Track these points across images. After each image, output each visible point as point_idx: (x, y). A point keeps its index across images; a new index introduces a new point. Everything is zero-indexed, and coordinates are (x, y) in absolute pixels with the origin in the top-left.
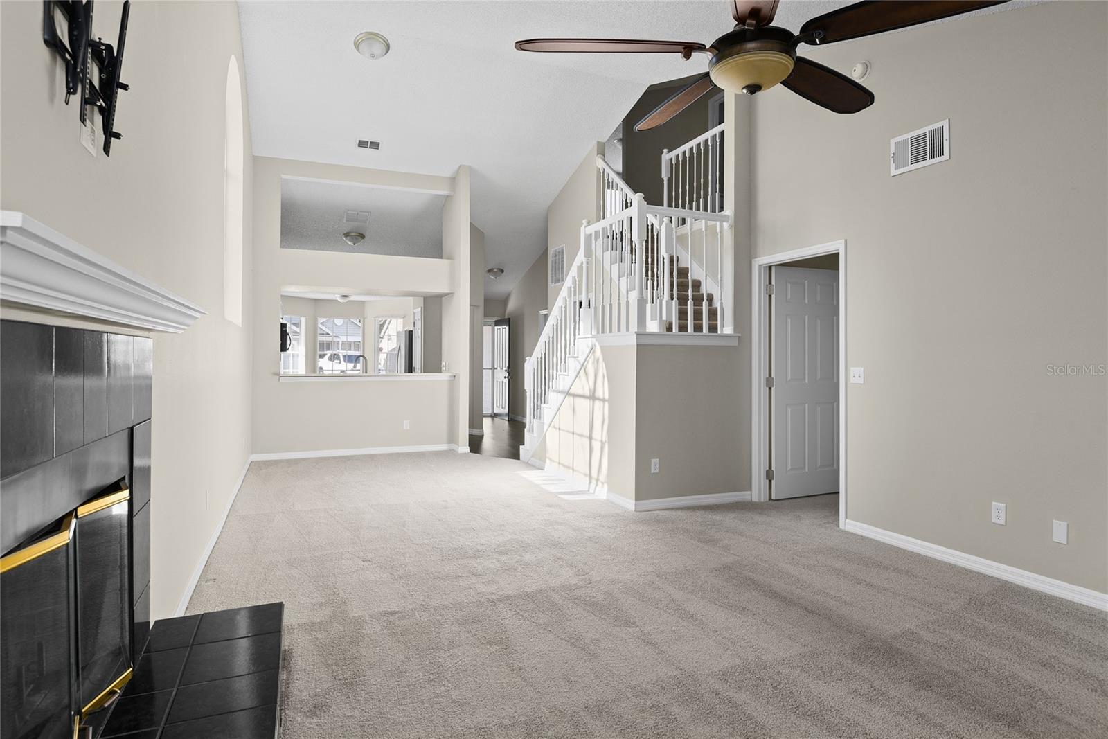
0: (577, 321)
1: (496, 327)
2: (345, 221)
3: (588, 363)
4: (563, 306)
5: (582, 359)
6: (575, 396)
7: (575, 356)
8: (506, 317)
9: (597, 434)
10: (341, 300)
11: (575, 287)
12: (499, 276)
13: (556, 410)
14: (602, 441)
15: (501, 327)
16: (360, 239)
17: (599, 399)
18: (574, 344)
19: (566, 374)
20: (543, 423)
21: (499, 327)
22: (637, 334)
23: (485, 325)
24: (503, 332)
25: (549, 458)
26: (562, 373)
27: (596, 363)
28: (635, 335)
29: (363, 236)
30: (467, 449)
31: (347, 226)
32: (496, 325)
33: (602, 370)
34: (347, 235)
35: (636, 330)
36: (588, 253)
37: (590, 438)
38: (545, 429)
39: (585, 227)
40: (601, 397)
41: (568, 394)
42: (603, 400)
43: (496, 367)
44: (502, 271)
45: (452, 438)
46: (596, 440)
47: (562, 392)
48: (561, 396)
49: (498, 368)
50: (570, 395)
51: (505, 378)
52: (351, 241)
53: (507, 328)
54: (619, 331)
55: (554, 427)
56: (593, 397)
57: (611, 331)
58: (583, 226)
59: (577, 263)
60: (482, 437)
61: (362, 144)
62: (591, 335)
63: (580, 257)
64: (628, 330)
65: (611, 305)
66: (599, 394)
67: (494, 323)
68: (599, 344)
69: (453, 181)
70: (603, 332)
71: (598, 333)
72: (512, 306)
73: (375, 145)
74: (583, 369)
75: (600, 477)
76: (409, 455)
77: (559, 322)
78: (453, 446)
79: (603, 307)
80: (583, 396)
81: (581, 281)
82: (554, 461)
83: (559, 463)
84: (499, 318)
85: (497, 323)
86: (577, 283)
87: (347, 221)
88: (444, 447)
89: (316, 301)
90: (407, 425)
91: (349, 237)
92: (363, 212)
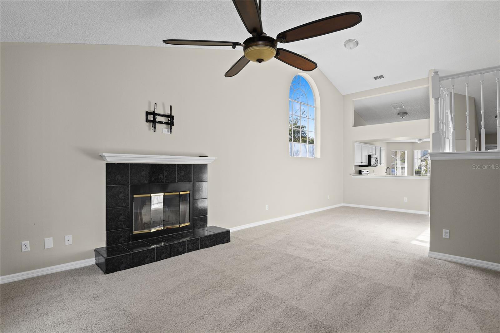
2: (393, 109)
10: (419, 142)
29: (406, 113)
31: (397, 110)
34: (399, 114)
52: (401, 117)
61: (376, 78)
73: (381, 77)
89: (413, 143)
90: (405, 200)
91: (400, 115)
92: (398, 103)
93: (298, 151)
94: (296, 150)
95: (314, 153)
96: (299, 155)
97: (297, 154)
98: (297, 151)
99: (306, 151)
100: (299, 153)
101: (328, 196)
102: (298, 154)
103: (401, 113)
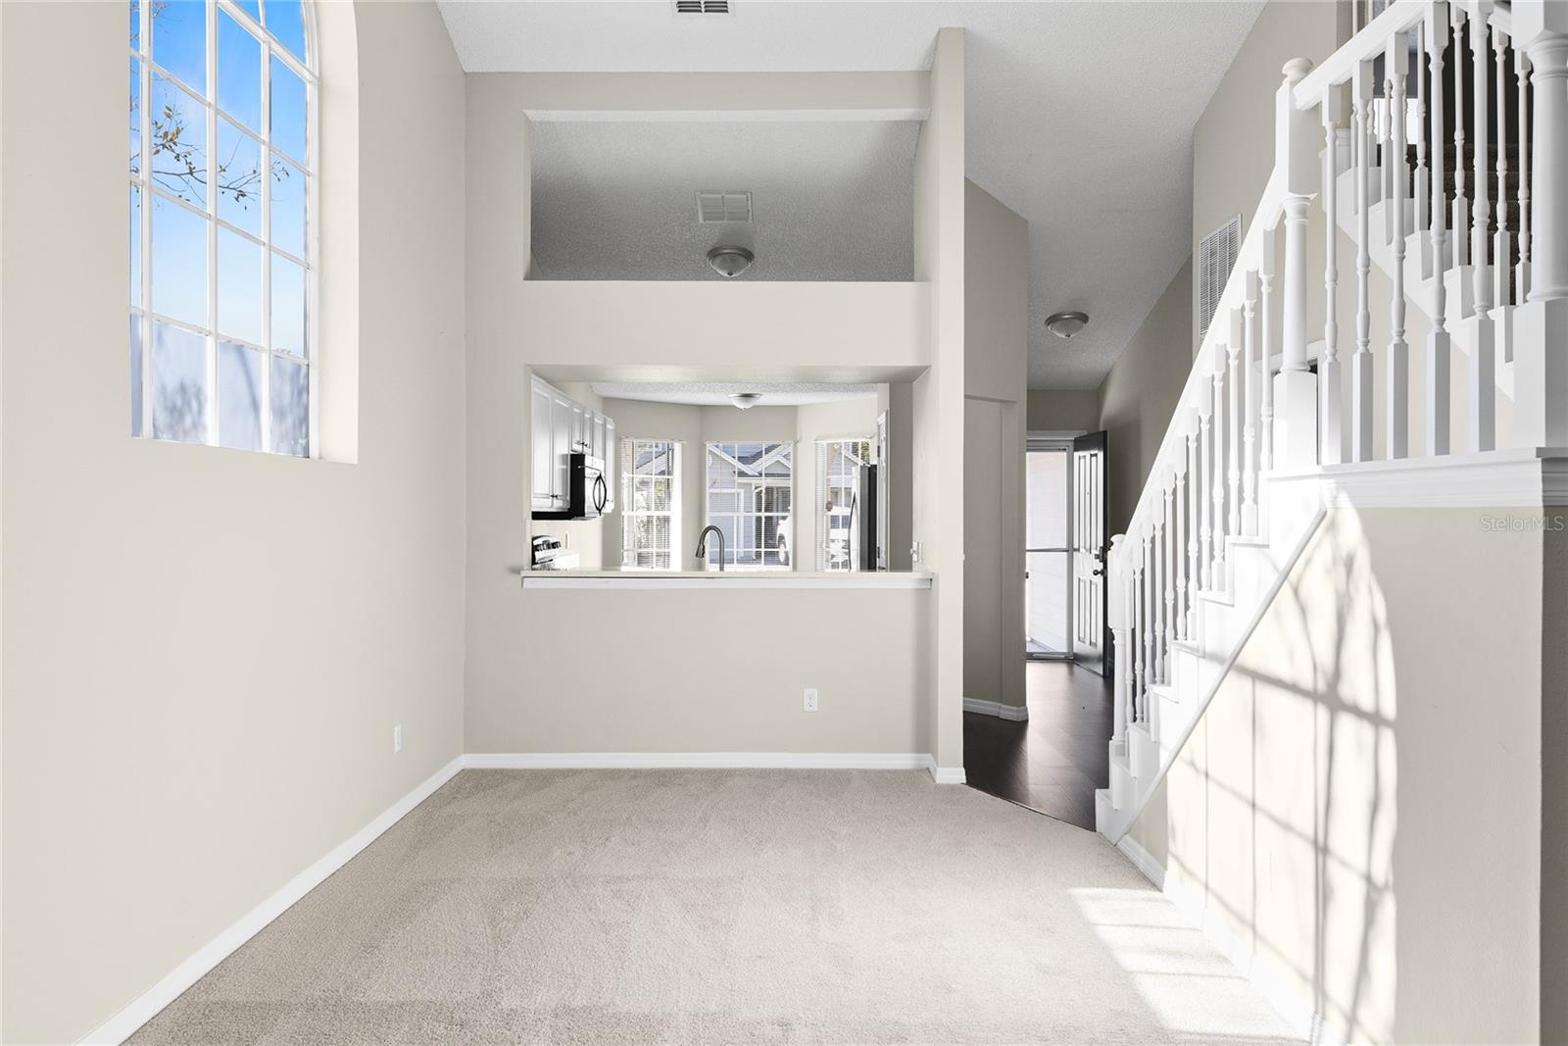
0: (1265, 420)
1: (1077, 454)
2: (701, 221)
3: (1308, 562)
4: (1218, 375)
5: (1282, 554)
6: (1257, 677)
7: (1258, 540)
8: (1101, 429)
9: (1348, 835)
10: (740, 405)
11: (1257, 309)
12: (1077, 330)
13: (1194, 712)
14: (1368, 879)
15: (1087, 454)
16: (742, 260)
17: (1356, 711)
18: (1255, 501)
19: (1225, 598)
20: (1157, 744)
21: (1081, 453)
22: (1545, 461)
23: (1028, 450)
24: (1091, 465)
25: (1176, 858)
26: (1214, 594)
27: (1342, 570)
28: (1538, 466)
29: (748, 256)
30: (959, 775)
31: (710, 233)
32: (1076, 449)
33: (1369, 603)
34: (714, 254)
35: (1543, 445)
36: (1305, 179)
37: (1322, 850)
38: (1164, 761)
39: (1294, 84)
40: (1366, 703)
41: (1233, 665)
42: (1375, 719)
43: (1076, 546)
44: (1084, 318)
45: (924, 741)
46: (1344, 863)
47: (1215, 658)
48: (1214, 671)
49: (1082, 550)
50: (1244, 671)
51: (1096, 573)
52: (723, 269)
53: (1101, 455)
54: (1443, 445)
55: (1192, 764)
56: (1330, 698)
57: (1401, 450)
58: (1286, 83)
59: (1263, 220)
60: (1021, 726)
62: (1318, 470)
63: (1278, 199)
64: (1487, 440)
65: (1402, 351)
66: (1357, 687)
67: (1071, 444)
68: (1352, 499)
69: (925, 77)
70: (1367, 454)
71: (1346, 457)
72: (1114, 401)
74: (1286, 590)
75: (1363, 1014)
76: (812, 777)
77: (1205, 427)
78: (927, 760)
79: (1367, 360)
80: (1294, 688)
81: (1277, 283)
82: (1191, 873)
83: (1207, 887)
84: (1085, 433)
85: (1080, 444)
86: (1265, 289)
87: (705, 220)
88: (904, 761)
89: (702, 408)
90: (811, 699)
91: (719, 260)
92: (734, 193)
93: (191, 391)
94: (172, 384)
95: (304, 420)
96: (197, 426)
97: (181, 416)
98: (183, 389)
99: (246, 401)
100: (200, 412)
101: (397, 729)
102: (188, 420)
103: (721, 248)
